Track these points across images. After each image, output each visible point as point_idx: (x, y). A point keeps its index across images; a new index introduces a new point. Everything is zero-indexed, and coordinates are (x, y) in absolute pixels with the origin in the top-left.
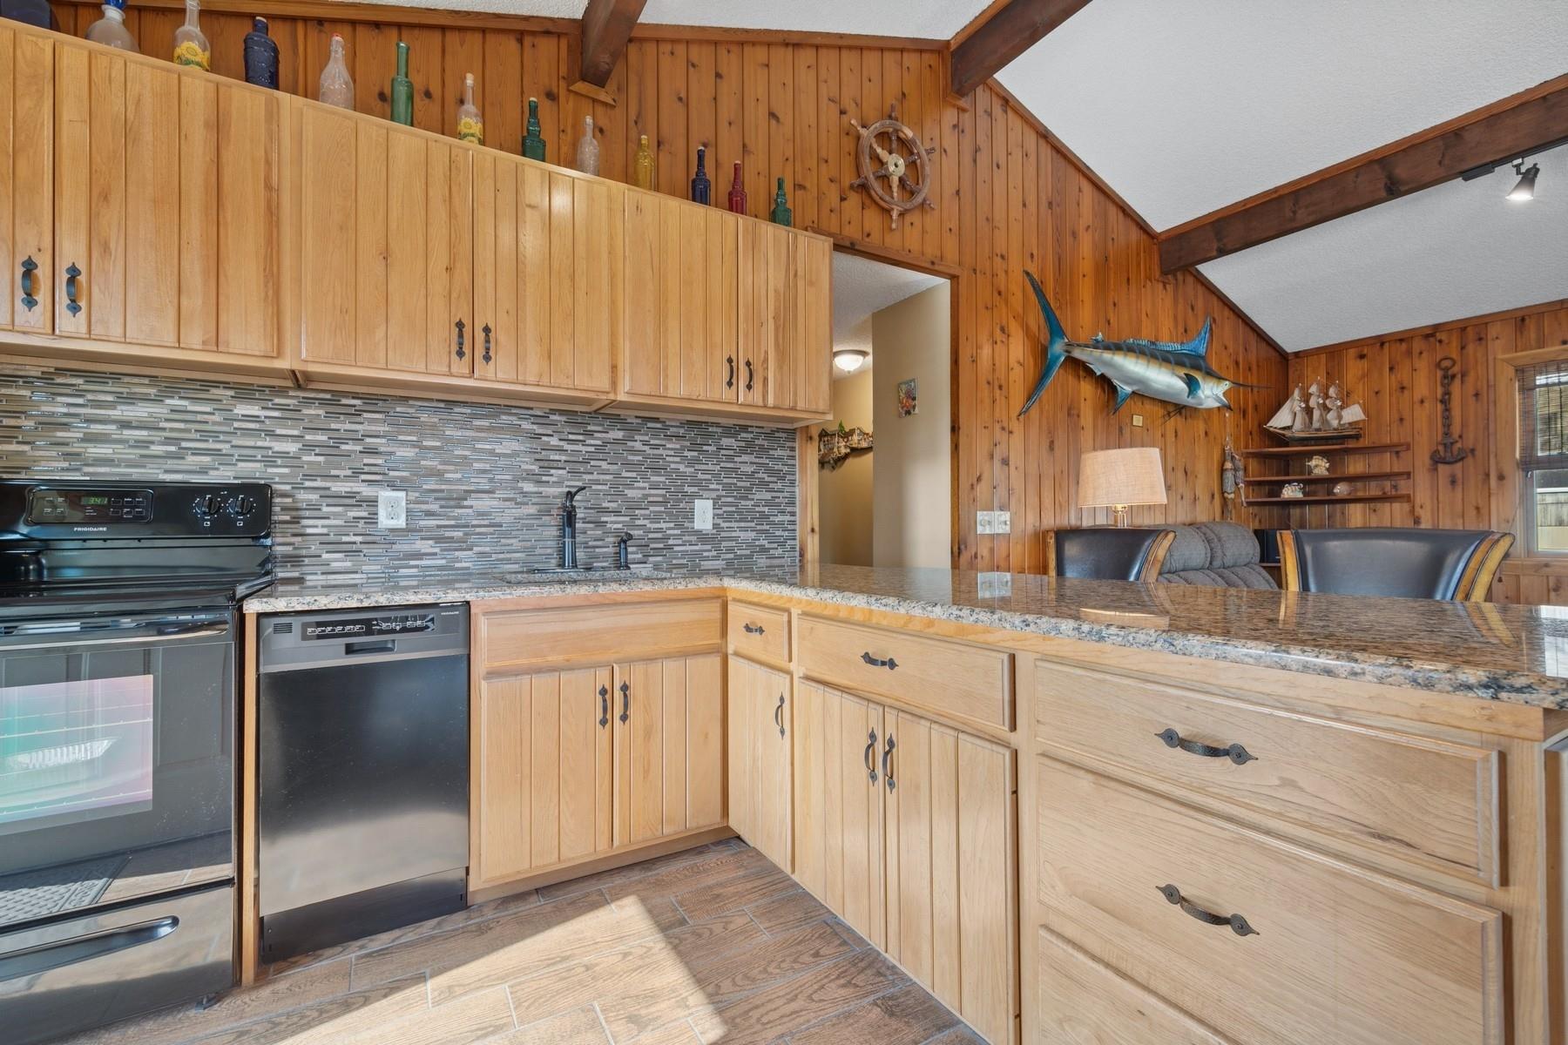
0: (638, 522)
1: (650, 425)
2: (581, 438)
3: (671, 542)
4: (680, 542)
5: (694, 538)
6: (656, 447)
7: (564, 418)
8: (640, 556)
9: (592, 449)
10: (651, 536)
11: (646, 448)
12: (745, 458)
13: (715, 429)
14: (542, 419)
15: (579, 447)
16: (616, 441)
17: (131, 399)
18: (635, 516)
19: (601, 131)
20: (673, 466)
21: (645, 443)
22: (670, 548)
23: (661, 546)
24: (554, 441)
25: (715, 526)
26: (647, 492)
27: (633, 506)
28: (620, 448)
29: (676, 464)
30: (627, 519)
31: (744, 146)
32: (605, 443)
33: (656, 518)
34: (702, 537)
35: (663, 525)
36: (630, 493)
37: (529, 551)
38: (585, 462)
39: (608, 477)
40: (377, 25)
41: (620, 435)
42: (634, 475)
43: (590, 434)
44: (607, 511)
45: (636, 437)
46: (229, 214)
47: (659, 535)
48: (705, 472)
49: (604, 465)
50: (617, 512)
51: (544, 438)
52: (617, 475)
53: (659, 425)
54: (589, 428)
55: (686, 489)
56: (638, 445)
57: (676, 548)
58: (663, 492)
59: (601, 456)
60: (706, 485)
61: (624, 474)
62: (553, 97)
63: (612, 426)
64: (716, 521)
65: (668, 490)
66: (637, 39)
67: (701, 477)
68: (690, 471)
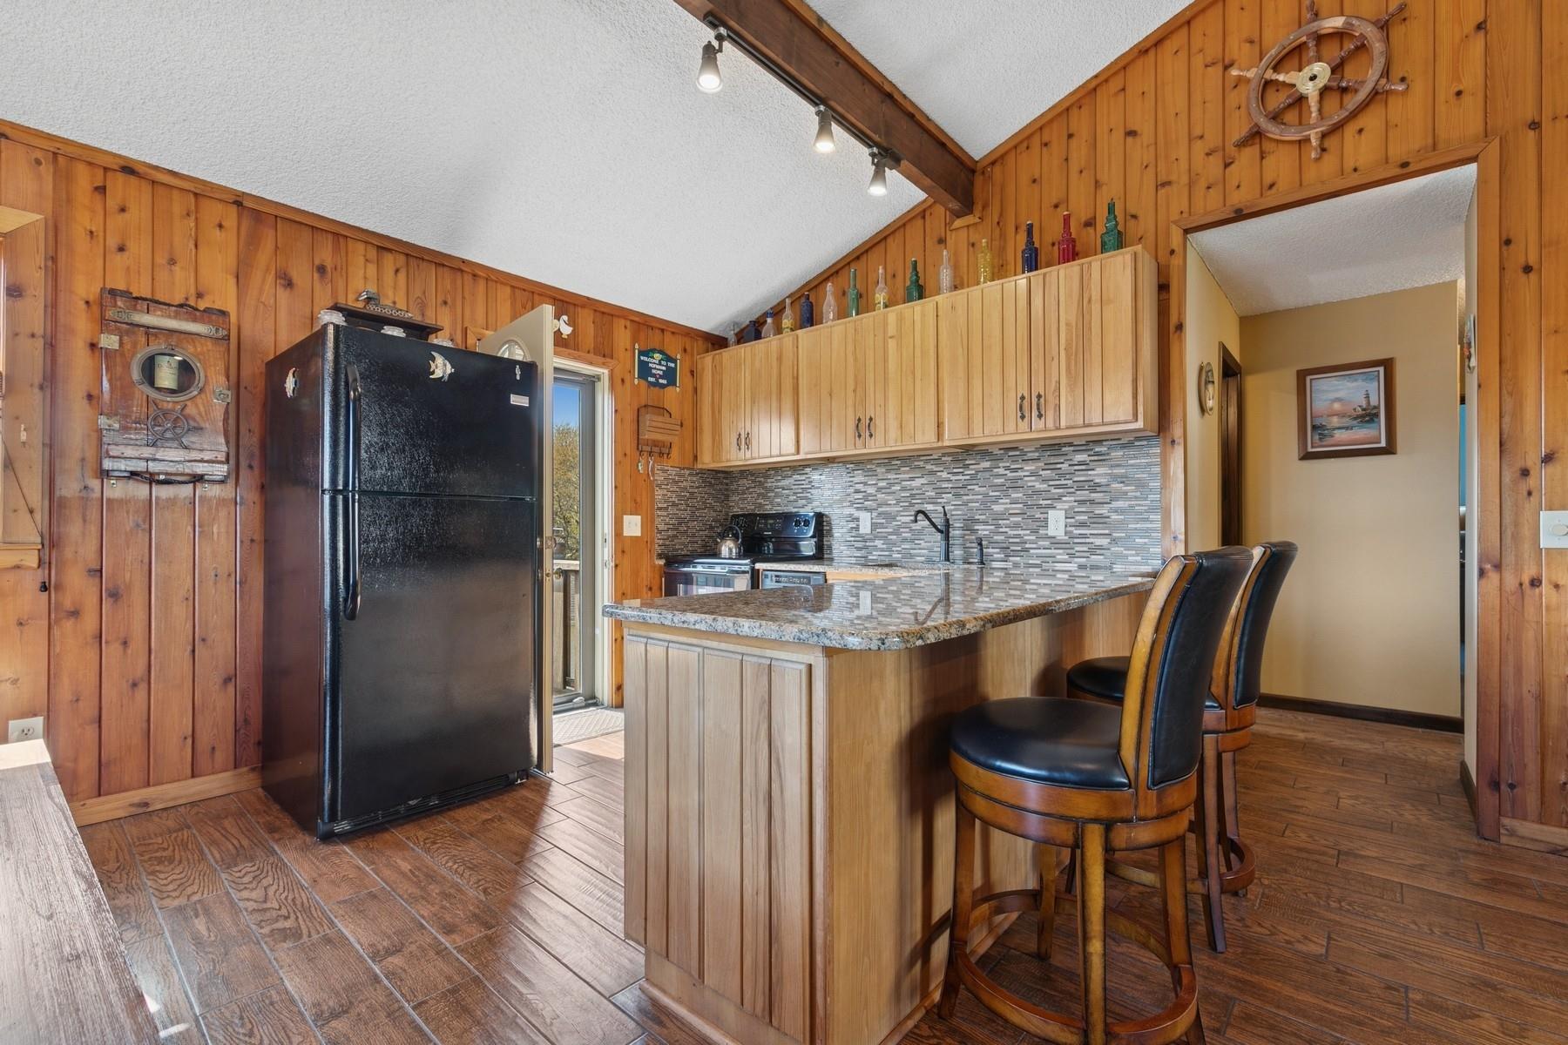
0: (1001, 530)
1: (1010, 454)
2: (961, 470)
3: (1027, 546)
4: (1034, 546)
5: (1046, 543)
6: (1015, 470)
7: (950, 459)
8: (1003, 556)
9: (968, 477)
10: (1011, 540)
11: (1007, 472)
12: (1100, 470)
13: (1067, 449)
14: (937, 462)
15: (960, 477)
16: (985, 470)
17: (784, 478)
18: (998, 526)
19: (973, 244)
20: (1030, 484)
21: (1007, 468)
22: (1027, 550)
23: (1019, 548)
24: (944, 475)
25: (1066, 533)
26: (1009, 506)
27: (997, 517)
28: (987, 475)
29: (1032, 481)
30: (993, 527)
31: (1096, 182)
32: (977, 472)
33: (1016, 526)
34: (1055, 543)
35: (1021, 532)
36: (996, 508)
37: (930, 550)
38: (964, 487)
39: (980, 497)
40: (858, 258)
41: (987, 464)
42: (998, 494)
43: (966, 467)
44: (978, 522)
45: (1001, 465)
46: (783, 396)
47: (1018, 540)
48: (1057, 487)
49: (976, 488)
50: (985, 523)
51: (939, 474)
52: (986, 495)
53: (1018, 453)
54: (967, 462)
55: (1041, 502)
56: (1001, 471)
57: (1032, 551)
58: (1021, 506)
59: (974, 482)
60: (1059, 498)
61: (991, 494)
62: (942, 241)
63: (983, 459)
64: (1069, 529)
65: (1025, 504)
66: (999, 158)
67: (1054, 491)
68: (1044, 487)
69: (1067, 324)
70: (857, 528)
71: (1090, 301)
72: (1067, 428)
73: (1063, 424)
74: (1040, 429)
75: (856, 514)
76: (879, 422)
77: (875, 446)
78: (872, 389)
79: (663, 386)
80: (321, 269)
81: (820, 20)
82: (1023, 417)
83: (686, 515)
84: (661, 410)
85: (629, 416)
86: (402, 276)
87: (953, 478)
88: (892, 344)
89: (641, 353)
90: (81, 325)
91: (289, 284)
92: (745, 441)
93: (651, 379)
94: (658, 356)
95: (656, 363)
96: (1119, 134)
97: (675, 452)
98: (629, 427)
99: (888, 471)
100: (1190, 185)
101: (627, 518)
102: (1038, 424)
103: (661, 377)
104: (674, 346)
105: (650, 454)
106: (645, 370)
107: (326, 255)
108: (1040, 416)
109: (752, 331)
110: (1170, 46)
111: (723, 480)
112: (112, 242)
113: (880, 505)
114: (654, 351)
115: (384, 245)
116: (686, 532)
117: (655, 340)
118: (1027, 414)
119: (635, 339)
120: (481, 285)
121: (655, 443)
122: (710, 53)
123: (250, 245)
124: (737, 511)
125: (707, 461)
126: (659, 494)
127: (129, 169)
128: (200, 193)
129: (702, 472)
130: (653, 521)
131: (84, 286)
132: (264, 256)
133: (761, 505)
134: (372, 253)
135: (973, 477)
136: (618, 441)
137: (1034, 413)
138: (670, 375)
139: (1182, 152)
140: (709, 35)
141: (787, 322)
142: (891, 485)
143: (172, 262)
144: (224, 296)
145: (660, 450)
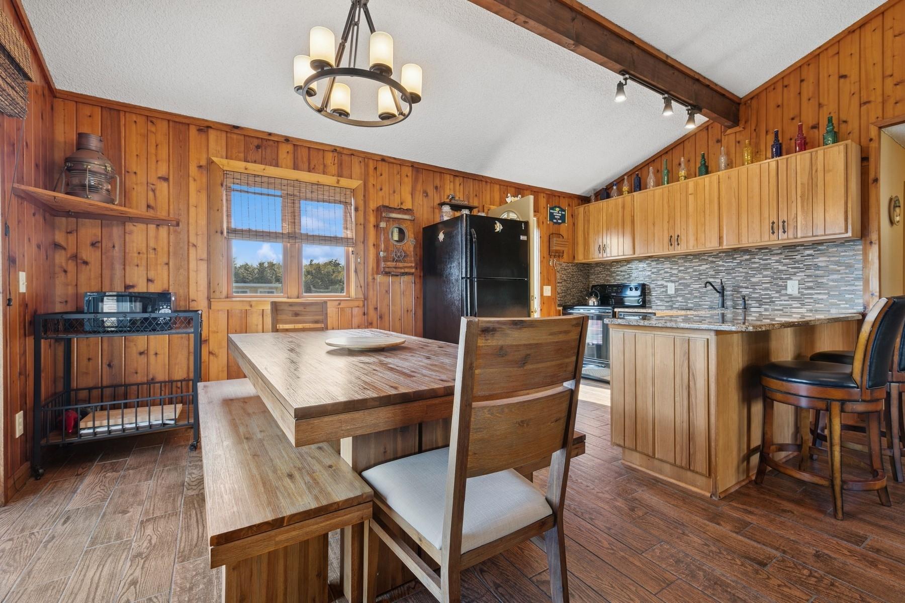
0: (756, 291)
1: (763, 251)
2: (731, 260)
3: (773, 299)
4: (778, 299)
5: (786, 298)
6: (766, 260)
7: (725, 255)
8: (757, 305)
9: (736, 264)
10: (763, 297)
11: (761, 261)
12: (821, 259)
13: (800, 248)
14: (716, 256)
15: (731, 264)
16: (747, 260)
17: (622, 266)
18: (755, 289)
19: (739, 142)
20: (775, 267)
21: (760, 259)
22: (773, 302)
23: (769, 301)
24: (721, 263)
25: (799, 293)
26: (762, 279)
27: (754, 285)
28: (748, 262)
29: (776, 265)
30: (751, 290)
31: (819, 104)
32: (741, 261)
33: (766, 289)
34: (792, 298)
35: (770, 292)
36: (753, 280)
37: (711, 302)
38: (733, 269)
39: (744, 274)
40: (667, 152)
41: (748, 257)
42: (755, 272)
43: (735, 259)
44: (742, 287)
45: (756, 257)
46: (625, 226)
47: (768, 297)
48: (792, 268)
49: (741, 270)
50: (746, 288)
51: (717, 262)
52: (747, 273)
53: (768, 251)
54: (735, 256)
55: (783, 276)
56: (757, 260)
57: (777, 302)
58: (769, 278)
59: (739, 266)
60: (795, 274)
61: (750, 272)
62: (719, 141)
63: (744, 254)
64: (801, 290)
65: (772, 277)
66: (755, 96)
67: (791, 270)
68: (785, 268)
69: (802, 184)
70: (666, 291)
71: (816, 171)
72: (802, 238)
73: (799, 235)
74: (783, 238)
75: (665, 284)
76: (683, 237)
77: (681, 249)
78: (679, 220)
79: (560, 224)
80: (436, 188)
82: (773, 233)
83: (570, 285)
84: (559, 235)
85: (546, 239)
86: (462, 186)
87: (726, 264)
88: (691, 198)
89: (550, 209)
90: (372, 219)
91: (427, 196)
92: (602, 249)
93: (555, 221)
94: (557, 209)
95: (557, 213)
96: (834, 78)
97: (565, 256)
98: (546, 244)
99: (685, 262)
100: (883, 103)
101: (545, 287)
102: (782, 236)
103: (559, 219)
104: (564, 203)
105: (555, 256)
106: (552, 216)
107: (438, 182)
108: (784, 232)
109: (604, 193)
110: (869, 28)
111: (586, 268)
112: (379, 188)
113: (680, 279)
114: (556, 207)
115: (456, 174)
116: (570, 294)
117: (555, 201)
118: (776, 231)
119: (548, 202)
120: (489, 184)
121: (557, 251)
122: (620, 87)
123: (415, 181)
124: (594, 283)
125: (580, 259)
126: (558, 275)
127: (383, 159)
128: (401, 163)
129: (577, 264)
130: (556, 289)
131: (373, 205)
132: (419, 187)
133: (608, 281)
134: (452, 179)
135: (739, 264)
136: (541, 251)
137: (781, 230)
138: (563, 218)
139: (878, 85)
141: (625, 188)
142: (688, 268)
143: (394, 192)
144: (408, 205)
145: (559, 255)
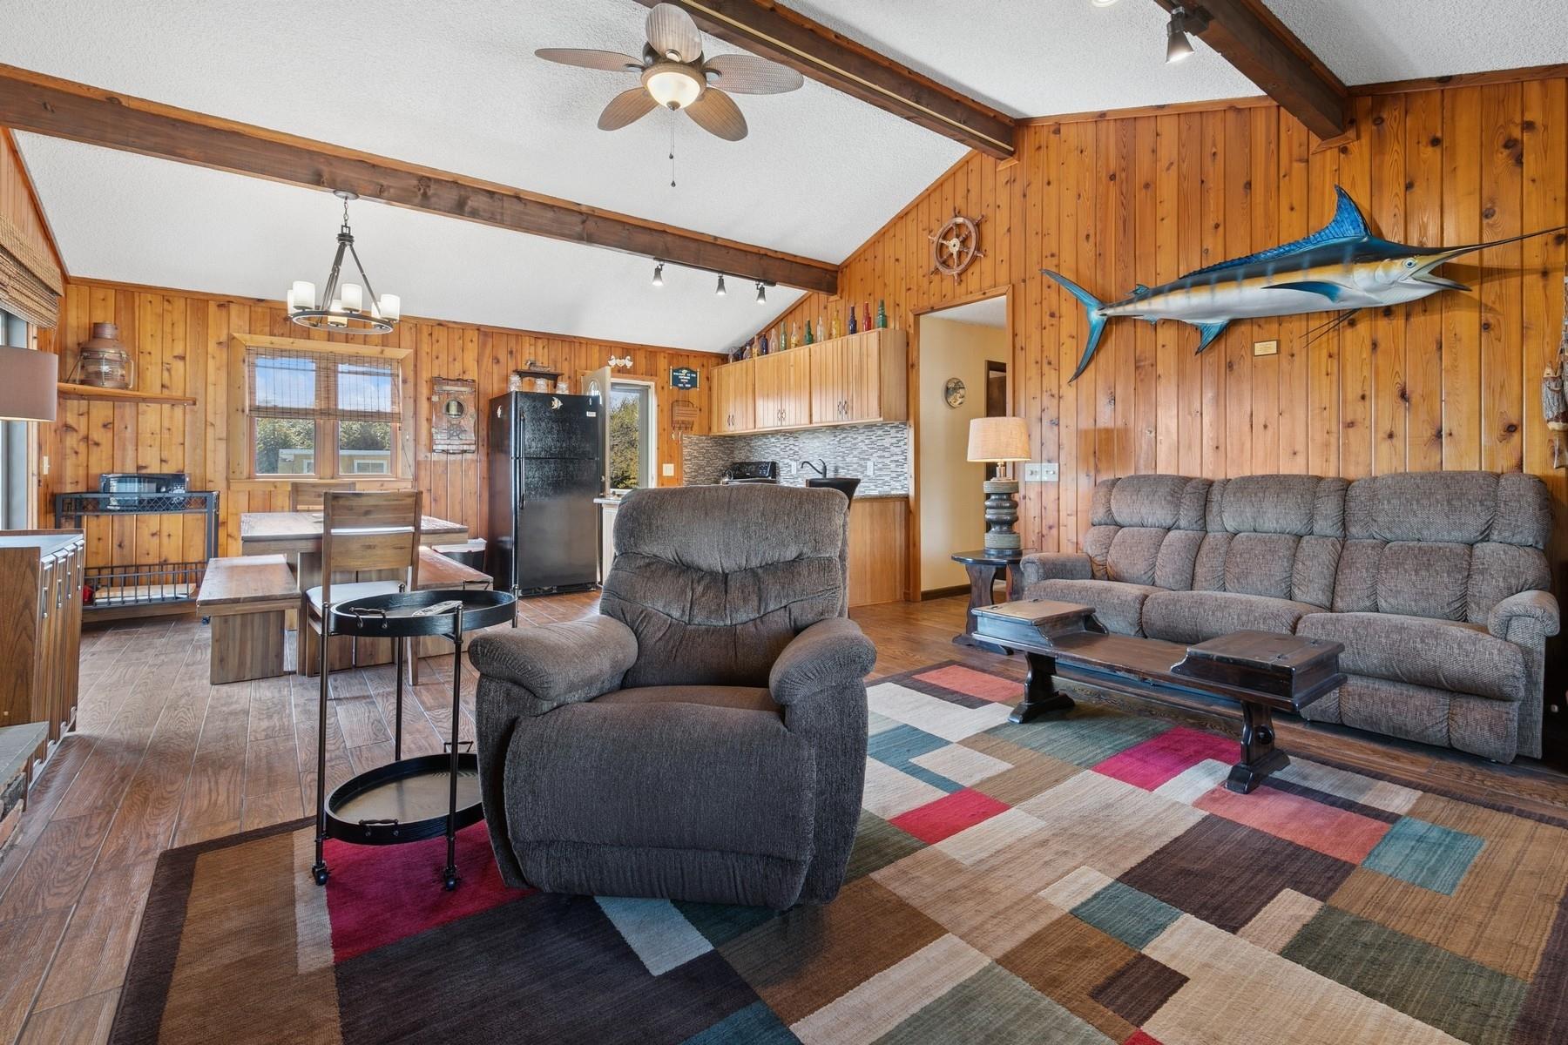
1: (853, 430)
6: (855, 439)
15: (834, 443)
16: (843, 438)
19: (838, 311)
20: (860, 447)
25: (874, 474)
26: (852, 459)
28: (844, 440)
30: (846, 470)
33: (855, 470)
35: (857, 473)
42: (848, 452)
46: (748, 395)
48: (871, 449)
52: (843, 452)
55: (865, 457)
60: (871, 455)
62: (826, 308)
64: (874, 472)
65: (858, 458)
66: (847, 264)
67: (869, 451)
68: (865, 449)
74: (846, 419)
75: (790, 463)
76: (787, 413)
77: (785, 425)
78: (784, 393)
79: (688, 388)
80: (511, 352)
81: (716, 238)
82: (840, 413)
83: (704, 463)
84: (687, 403)
85: (666, 408)
86: (546, 350)
88: (792, 370)
89: (674, 371)
90: (424, 390)
91: (498, 362)
92: (731, 420)
93: (681, 385)
94: (685, 371)
95: (684, 376)
96: (893, 260)
97: (696, 427)
98: (667, 413)
100: (918, 291)
101: (665, 466)
103: (687, 383)
104: (694, 364)
105: (680, 428)
106: (676, 380)
107: (513, 344)
108: (846, 413)
109: (739, 355)
110: (910, 217)
111: (729, 442)
112: (434, 354)
113: (800, 458)
114: (682, 369)
115: (538, 336)
116: (703, 474)
117: (683, 362)
118: (842, 412)
119: (670, 364)
120: (584, 346)
121: (683, 422)
122: (658, 271)
123: (482, 346)
124: (737, 460)
125: (715, 432)
126: (686, 451)
127: (440, 324)
128: (464, 327)
129: (714, 437)
130: (682, 467)
131: (425, 375)
132: (488, 351)
133: (748, 457)
134: (533, 341)
135: (838, 443)
136: (659, 422)
137: (844, 411)
138: (693, 382)
139: (915, 271)
140: (657, 264)
141: (755, 350)
143: (455, 360)
144: (472, 374)
145: (687, 427)
